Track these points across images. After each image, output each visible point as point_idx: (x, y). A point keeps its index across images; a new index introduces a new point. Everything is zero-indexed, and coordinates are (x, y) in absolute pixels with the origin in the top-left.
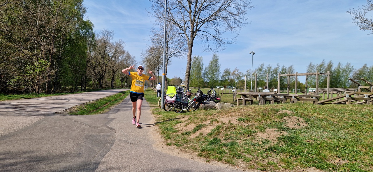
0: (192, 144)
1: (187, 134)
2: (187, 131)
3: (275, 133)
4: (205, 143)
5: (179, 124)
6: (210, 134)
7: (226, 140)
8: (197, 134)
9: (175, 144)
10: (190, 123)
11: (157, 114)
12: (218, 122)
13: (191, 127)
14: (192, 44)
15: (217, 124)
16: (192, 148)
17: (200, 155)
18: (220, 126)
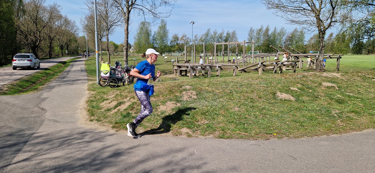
0: (109, 119)
1: (109, 110)
2: (109, 108)
3: (173, 105)
4: (120, 117)
5: (105, 102)
6: (126, 109)
7: (136, 113)
8: (116, 110)
9: (96, 120)
10: (113, 100)
11: (92, 90)
12: (135, 99)
13: (113, 104)
14: (128, 18)
15: (133, 100)
16: (109, 122)
17: (113, 127)
18: (135, 102)
